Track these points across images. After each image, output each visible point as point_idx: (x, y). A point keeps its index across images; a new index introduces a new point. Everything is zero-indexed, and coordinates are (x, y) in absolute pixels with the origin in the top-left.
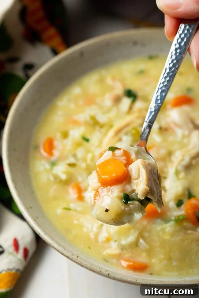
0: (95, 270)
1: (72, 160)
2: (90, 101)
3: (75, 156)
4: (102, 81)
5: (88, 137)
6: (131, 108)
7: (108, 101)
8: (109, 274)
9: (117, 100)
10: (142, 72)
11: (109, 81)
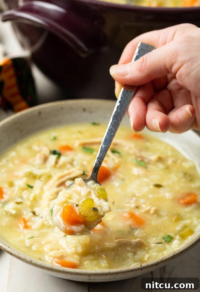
0: (21, 258)
1: (19, 200)
2: (24, 161)
3: (21, 197)
4: (30, 148)
5: (31, 184)
6: (56, 163)
7: (38, 160)
8: (31, 261)
9: (46, 159)
10: (55, 138)
11: (36, 148)
